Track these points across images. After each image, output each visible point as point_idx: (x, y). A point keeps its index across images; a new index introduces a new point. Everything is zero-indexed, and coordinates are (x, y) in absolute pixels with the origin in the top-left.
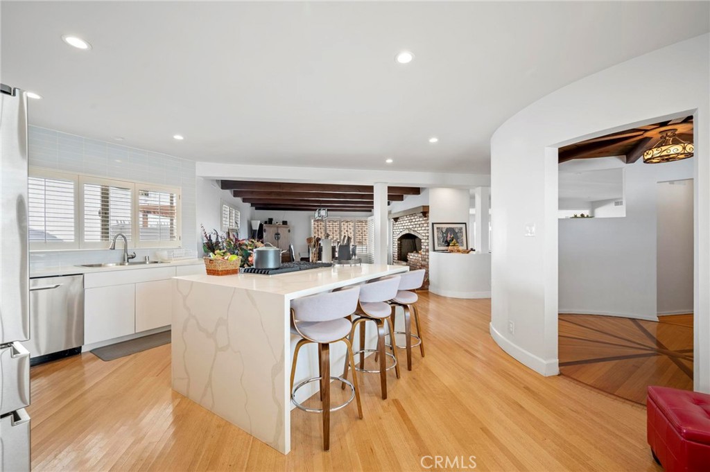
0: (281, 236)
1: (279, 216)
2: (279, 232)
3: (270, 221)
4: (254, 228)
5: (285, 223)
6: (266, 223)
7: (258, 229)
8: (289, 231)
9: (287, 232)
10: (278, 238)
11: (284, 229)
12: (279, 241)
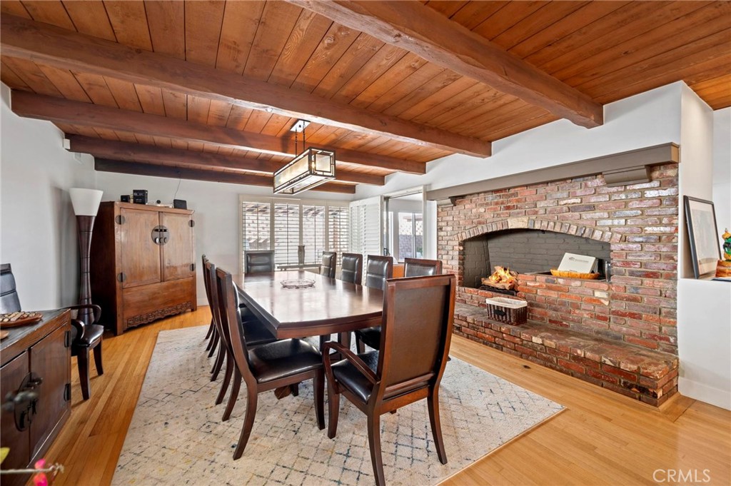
0: (171, 234)
1: (161, 188)
2: (166, 224)
3: (140, 197)
4: (79, 211)
5: (179, 204)
6: (125, 199)
7: (94, 213)
8: (192, 223)
9: (186, 225)
10: (162, 241)
11: (180, 219)
12: (165, 246)
